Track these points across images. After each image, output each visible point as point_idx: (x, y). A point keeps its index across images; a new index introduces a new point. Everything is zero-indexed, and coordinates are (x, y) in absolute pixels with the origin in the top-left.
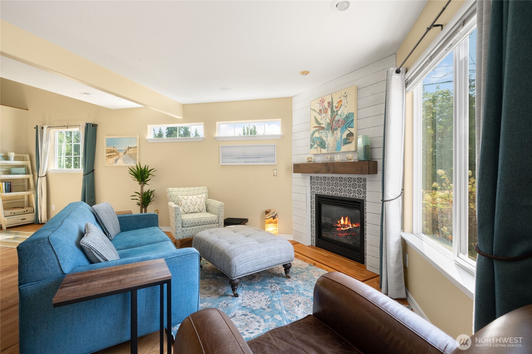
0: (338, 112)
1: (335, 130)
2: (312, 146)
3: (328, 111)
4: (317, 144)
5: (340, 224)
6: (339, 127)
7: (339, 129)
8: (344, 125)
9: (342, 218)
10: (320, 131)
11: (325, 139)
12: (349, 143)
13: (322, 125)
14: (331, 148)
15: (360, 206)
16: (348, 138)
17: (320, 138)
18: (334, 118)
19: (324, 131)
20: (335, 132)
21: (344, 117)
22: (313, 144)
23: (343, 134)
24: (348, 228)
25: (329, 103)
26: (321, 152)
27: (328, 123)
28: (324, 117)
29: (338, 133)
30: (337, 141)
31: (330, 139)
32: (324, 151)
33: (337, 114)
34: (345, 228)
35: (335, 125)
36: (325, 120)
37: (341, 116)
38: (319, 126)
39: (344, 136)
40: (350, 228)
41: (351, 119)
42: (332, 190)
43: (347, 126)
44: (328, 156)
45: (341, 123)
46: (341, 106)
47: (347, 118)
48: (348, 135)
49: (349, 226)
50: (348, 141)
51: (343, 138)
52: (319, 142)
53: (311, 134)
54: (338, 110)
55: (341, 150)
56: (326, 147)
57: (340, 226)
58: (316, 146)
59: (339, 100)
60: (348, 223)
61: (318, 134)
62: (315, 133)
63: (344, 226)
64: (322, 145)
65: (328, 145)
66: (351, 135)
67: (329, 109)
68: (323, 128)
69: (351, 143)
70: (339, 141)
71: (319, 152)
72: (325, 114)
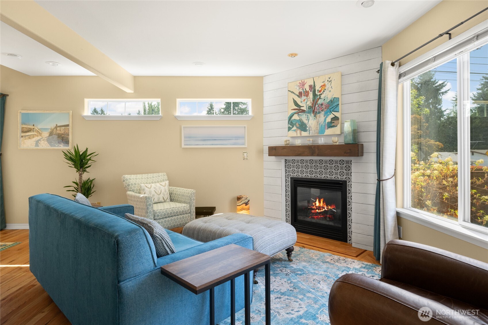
0: (321, 96)
1: (318, 113)
2: (289, 129)
3: (309, 94)
4: (296, 127)
5: (315, 206)
6: (322, 110)
7: (323, 113)
8: (328, 109)
9: (317, 200)
10: (300, 114)
11: (306, 121)
12: (333, 126)
13: (302, 108)
14: (313, 131)
15: (342, 187)
16: (333, 122)
17: (301, 121)
18: (317, 102)
19: (305, 114)
20: (318, 115)
21: (328, 101)
22: (291, 127)
23: (326, 117)
24: (324, 210)
25: (310, 86)
26: (301, 134)
27: (310, 106)
28: (304, 100)
29: (321, 117)
30: (320, 124)
31: (312, 122)
32: (304, 134)
33: (320, 98)
34: (320, 210)
35: (318, 108)
36: (305, 103)
37: (324, 100)
38: (298, 108)
39: (329, 120)
40: (325, 210)
41: (336, 104)
42: (311, 172)
43: (332, 110)
44: (309, 139)
45: (324, 107)
46: (325, 90)
47: (332, 102)
48: (332, 119)
49: (324, 208)
50: (333, 124)
51: (327, 121)
52: (299, 124)
53: (289, 116)
54: (321, 94)
55: (325, 133)
56: (308, 130)
57: (315, 208)
58: (295, 128)
59: (323, 84)
60: (323, 205)
61: (298, 117)
62: (293, 115)
63: (319, 208)
64: (303, 127)
65: (309, 128)
66: (336, 118)
67: (310, 93)
68: (303, 111)
69: (336, 126)
70: (322, 125)
71: (299, 135)
72: (305, 97)
